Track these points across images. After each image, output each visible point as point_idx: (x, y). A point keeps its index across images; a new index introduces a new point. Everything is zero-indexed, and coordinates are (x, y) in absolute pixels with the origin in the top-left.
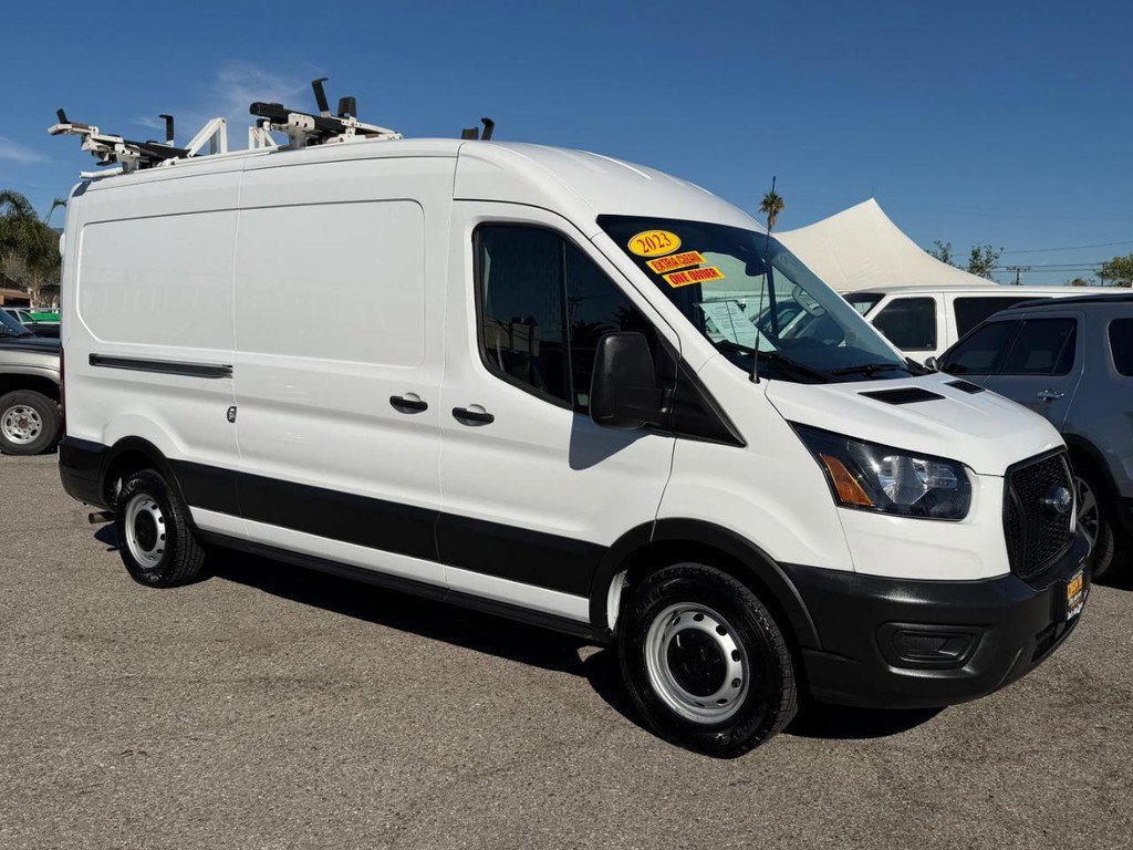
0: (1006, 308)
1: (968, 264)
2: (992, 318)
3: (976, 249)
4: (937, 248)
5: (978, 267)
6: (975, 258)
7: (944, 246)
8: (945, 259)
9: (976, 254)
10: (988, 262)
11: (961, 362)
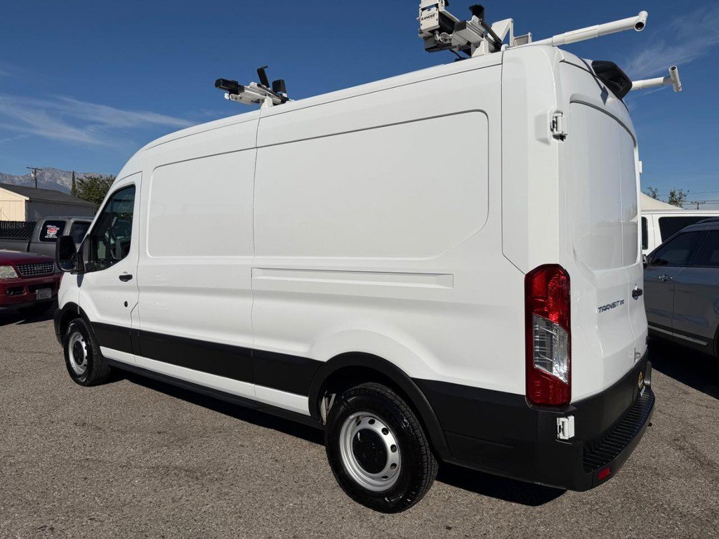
0: (694, 223)
1: (668, 200)
2: (685, 230)
3: (672, 191)
4: (649, 191)
5: (674, 201)
6: (673, 196)
7: (654, 190)
8: (654, 197)
9: (672, 194)
10: (680, 198)
11: (663, 258)
